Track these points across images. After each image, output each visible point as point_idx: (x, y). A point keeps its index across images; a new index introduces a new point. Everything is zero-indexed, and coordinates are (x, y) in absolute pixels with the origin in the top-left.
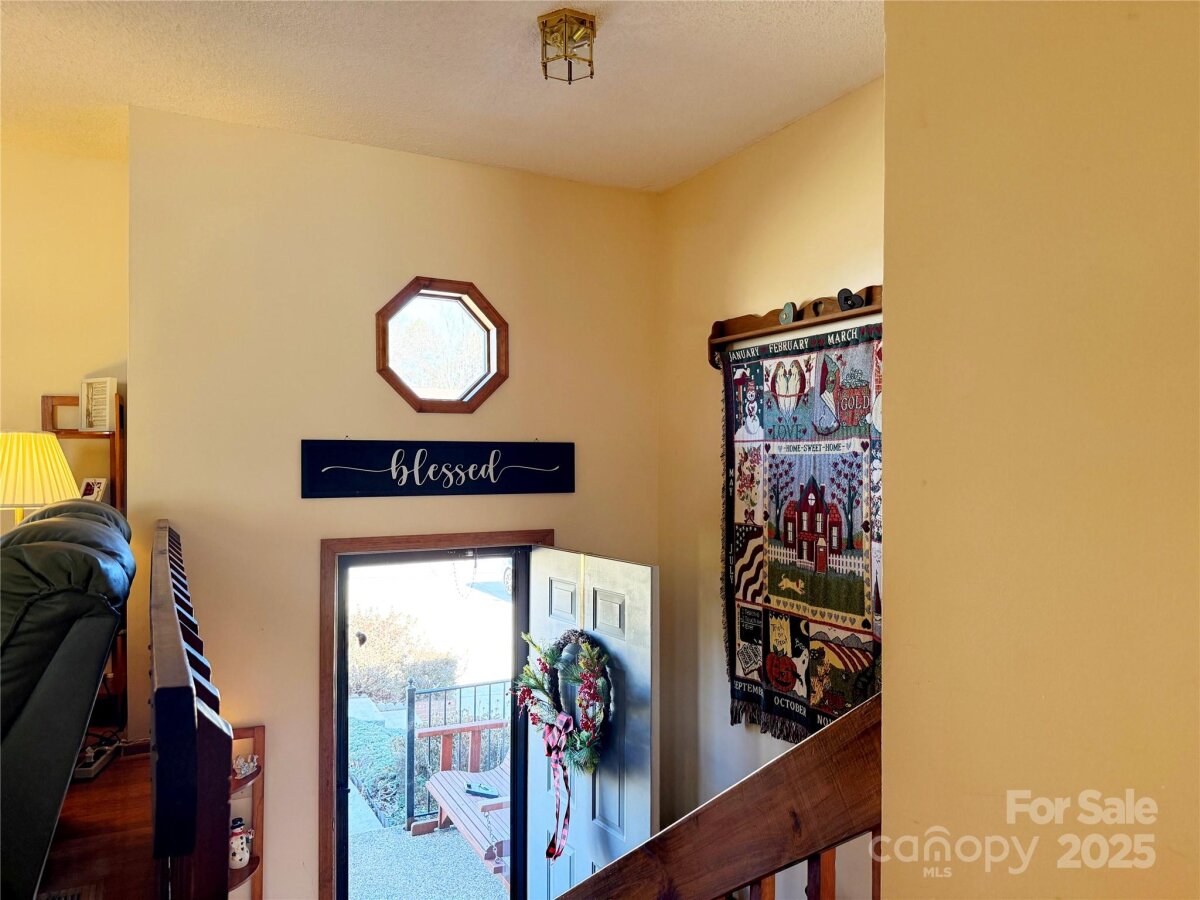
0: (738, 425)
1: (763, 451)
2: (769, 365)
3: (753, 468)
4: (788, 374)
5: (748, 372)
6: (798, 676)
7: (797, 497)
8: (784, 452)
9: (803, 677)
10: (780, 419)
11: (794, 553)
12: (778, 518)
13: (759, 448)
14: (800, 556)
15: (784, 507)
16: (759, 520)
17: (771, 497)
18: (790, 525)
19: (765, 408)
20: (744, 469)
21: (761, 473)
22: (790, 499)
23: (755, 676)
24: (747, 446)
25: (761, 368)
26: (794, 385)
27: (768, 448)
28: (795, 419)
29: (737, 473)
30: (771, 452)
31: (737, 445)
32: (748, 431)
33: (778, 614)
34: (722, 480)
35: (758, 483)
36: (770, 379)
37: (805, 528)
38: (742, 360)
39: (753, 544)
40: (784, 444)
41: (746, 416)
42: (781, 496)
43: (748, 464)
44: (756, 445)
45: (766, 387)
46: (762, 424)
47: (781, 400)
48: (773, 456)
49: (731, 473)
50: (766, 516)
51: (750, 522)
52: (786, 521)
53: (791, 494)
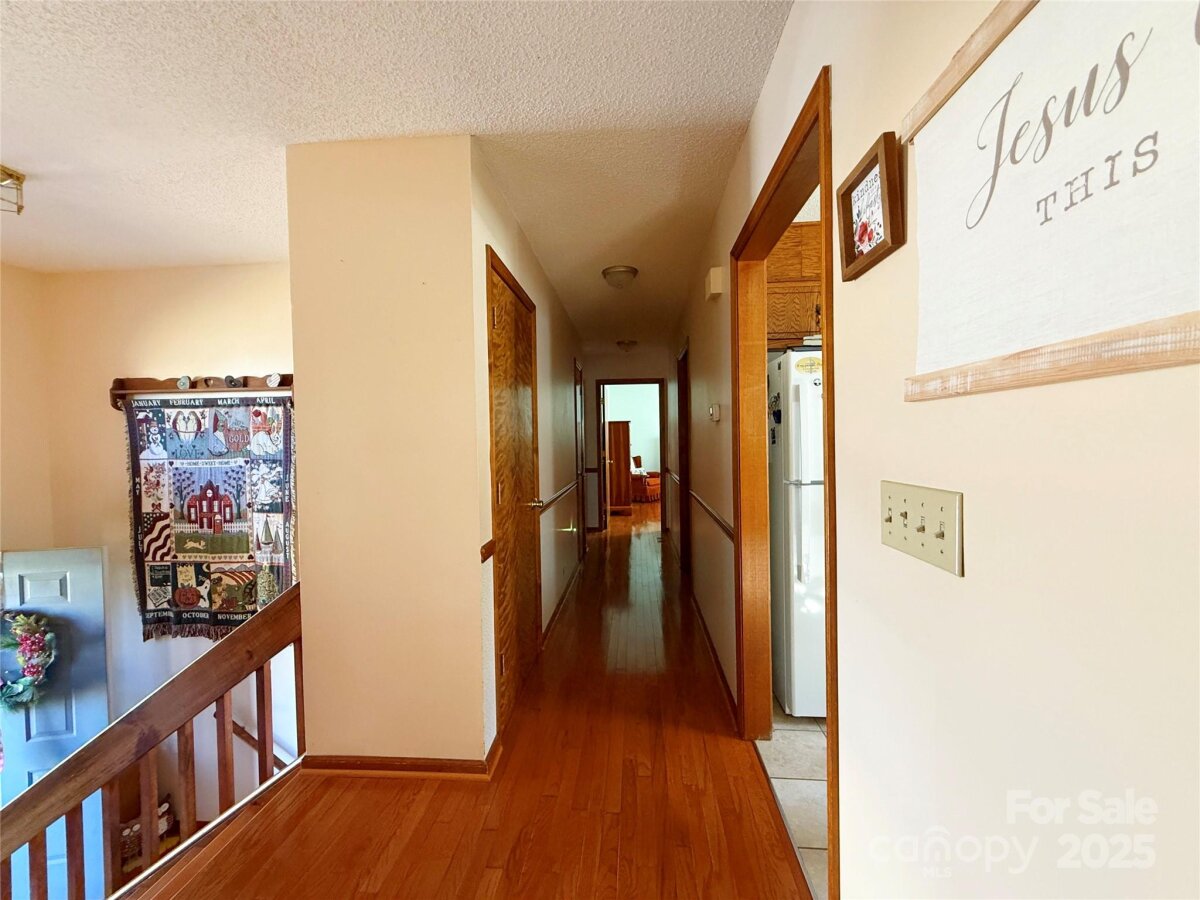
0: (143, 449)
1: (167, 466)
2: (171, 412)
3: (159, 477)
4: (187, 420)
5: (151, 415)
6: (202, 597)
7: (198, 492)
8: (185, 466)
9: (206, 597)
10: (181, 446)
11: (197, 526)
12: (182, 507)
13: (163, 464)
14: (202, 527)
15: (187, 500)
16: (165, 508)
17: (176, 494)
18: (193, 510)
19: (168, 438)
20: (150, 477)
21: (165, 479)
22: (191, 494)
23: (166, 606)
24: (152, 463)
25: (163, 414)
26: (193, 426)
27: (171, 464)
28: (194, 447)
29: (143, 480)
30: (174, 466)
31: (142, 462)
32: (153, 453)
33: (183, 564)
34: (128, 486)
35: (163, 486)
36: (171, 421)
37: (205, 510)
38: (145, 407)
39: (160, 525)
40: (185, 461)
41: (150, 443)
42: (184, 493)
43: (153, 474)
44: (161, 462)
45: (168, 426)
46: (165, 448)
47: (182, 435)
48: (177, 469)
49: (137, 480)
50: (172, 506)
51: (157, 511)
52: (189, 507)
53: (193, 491)
